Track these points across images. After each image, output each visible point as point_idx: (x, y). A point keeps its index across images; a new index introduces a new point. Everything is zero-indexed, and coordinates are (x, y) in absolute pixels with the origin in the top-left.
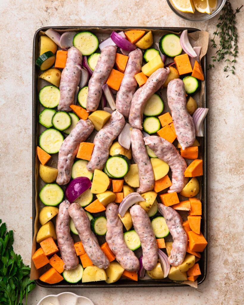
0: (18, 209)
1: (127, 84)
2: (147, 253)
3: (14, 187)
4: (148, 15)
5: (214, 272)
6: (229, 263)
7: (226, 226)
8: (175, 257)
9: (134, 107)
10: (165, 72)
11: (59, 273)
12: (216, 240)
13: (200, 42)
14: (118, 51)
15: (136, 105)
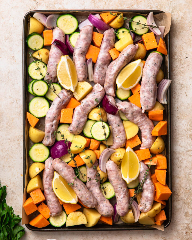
0: (10, 167)
1: (103, 58)
2: (120, 201)
3: (7, 149)
4: (121, 4)
5: (176, 222)
6: (189, 215)
7: (186, 183)
8: (144, 204)
9: (108, 78)
10: (134, 47)
11: (46, 219)
12: (178, 195)
13: (164, 22)
14: (94, 30)
15: (110, 76)
